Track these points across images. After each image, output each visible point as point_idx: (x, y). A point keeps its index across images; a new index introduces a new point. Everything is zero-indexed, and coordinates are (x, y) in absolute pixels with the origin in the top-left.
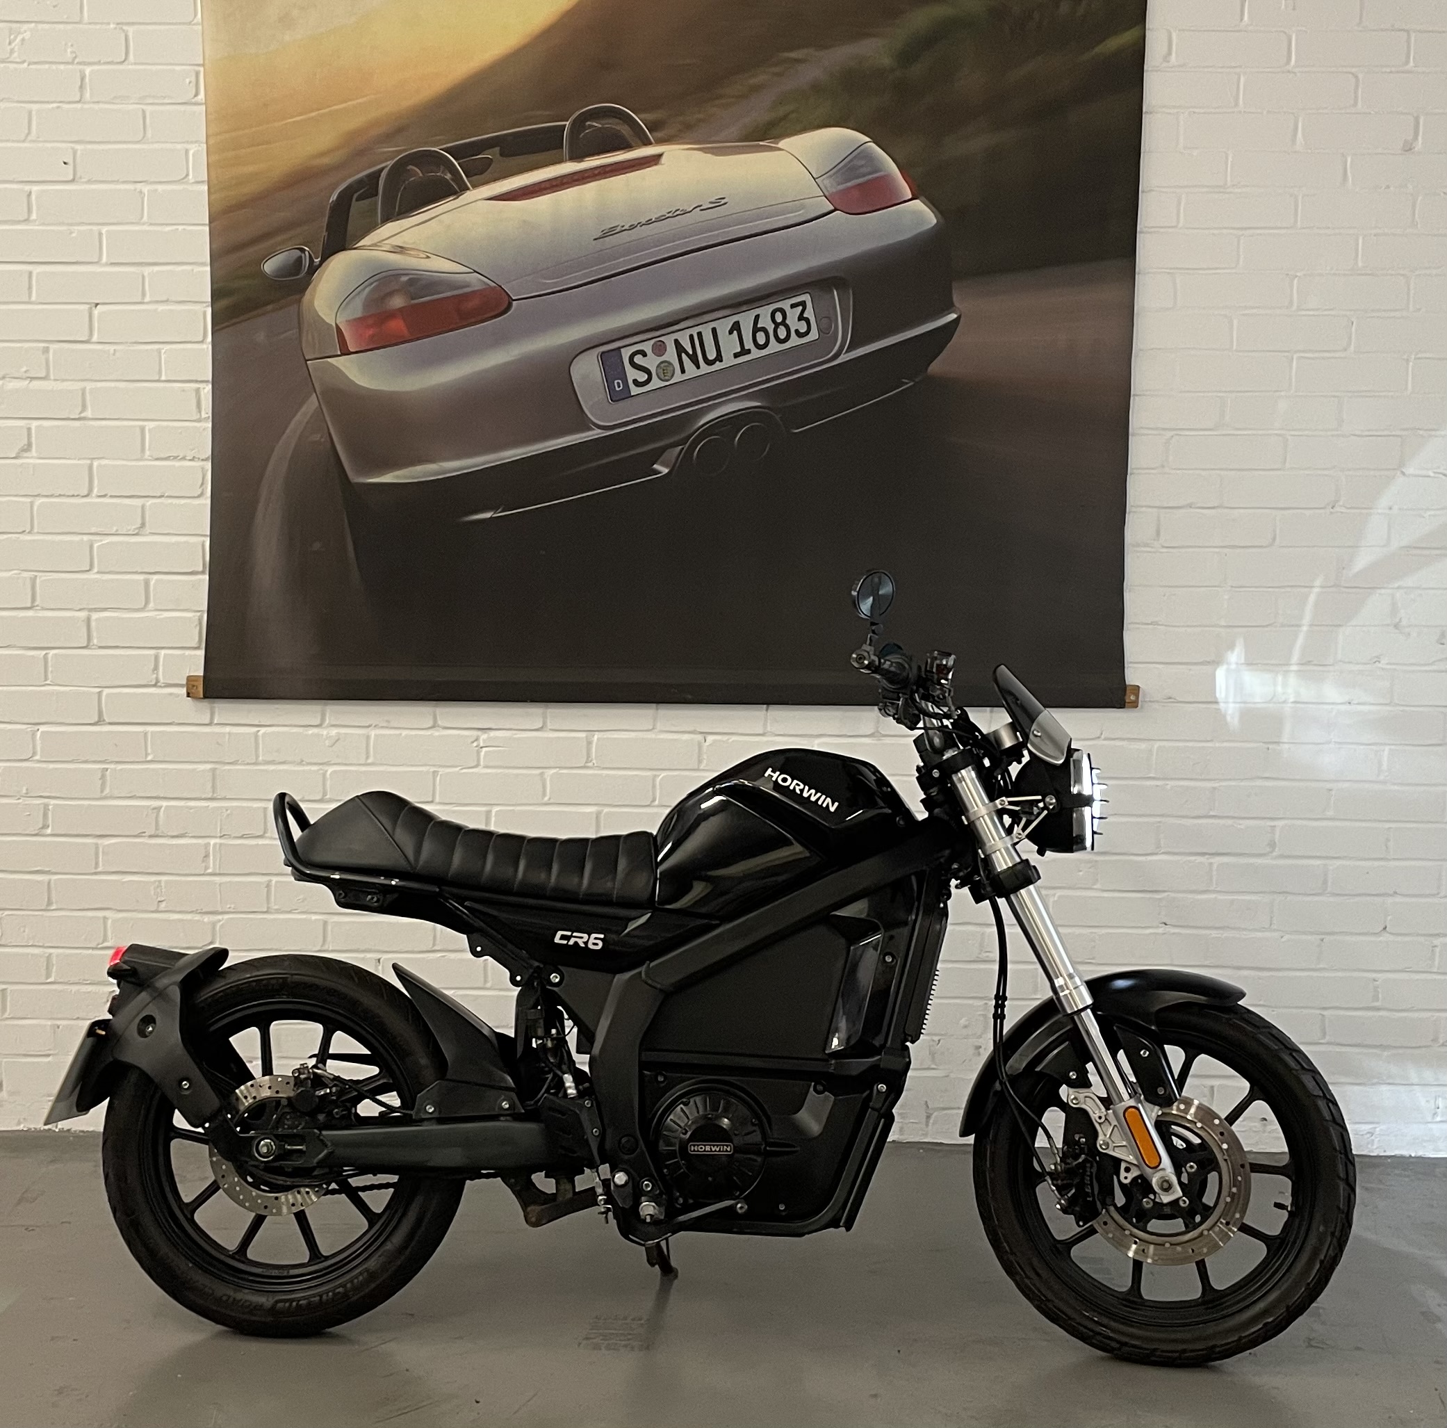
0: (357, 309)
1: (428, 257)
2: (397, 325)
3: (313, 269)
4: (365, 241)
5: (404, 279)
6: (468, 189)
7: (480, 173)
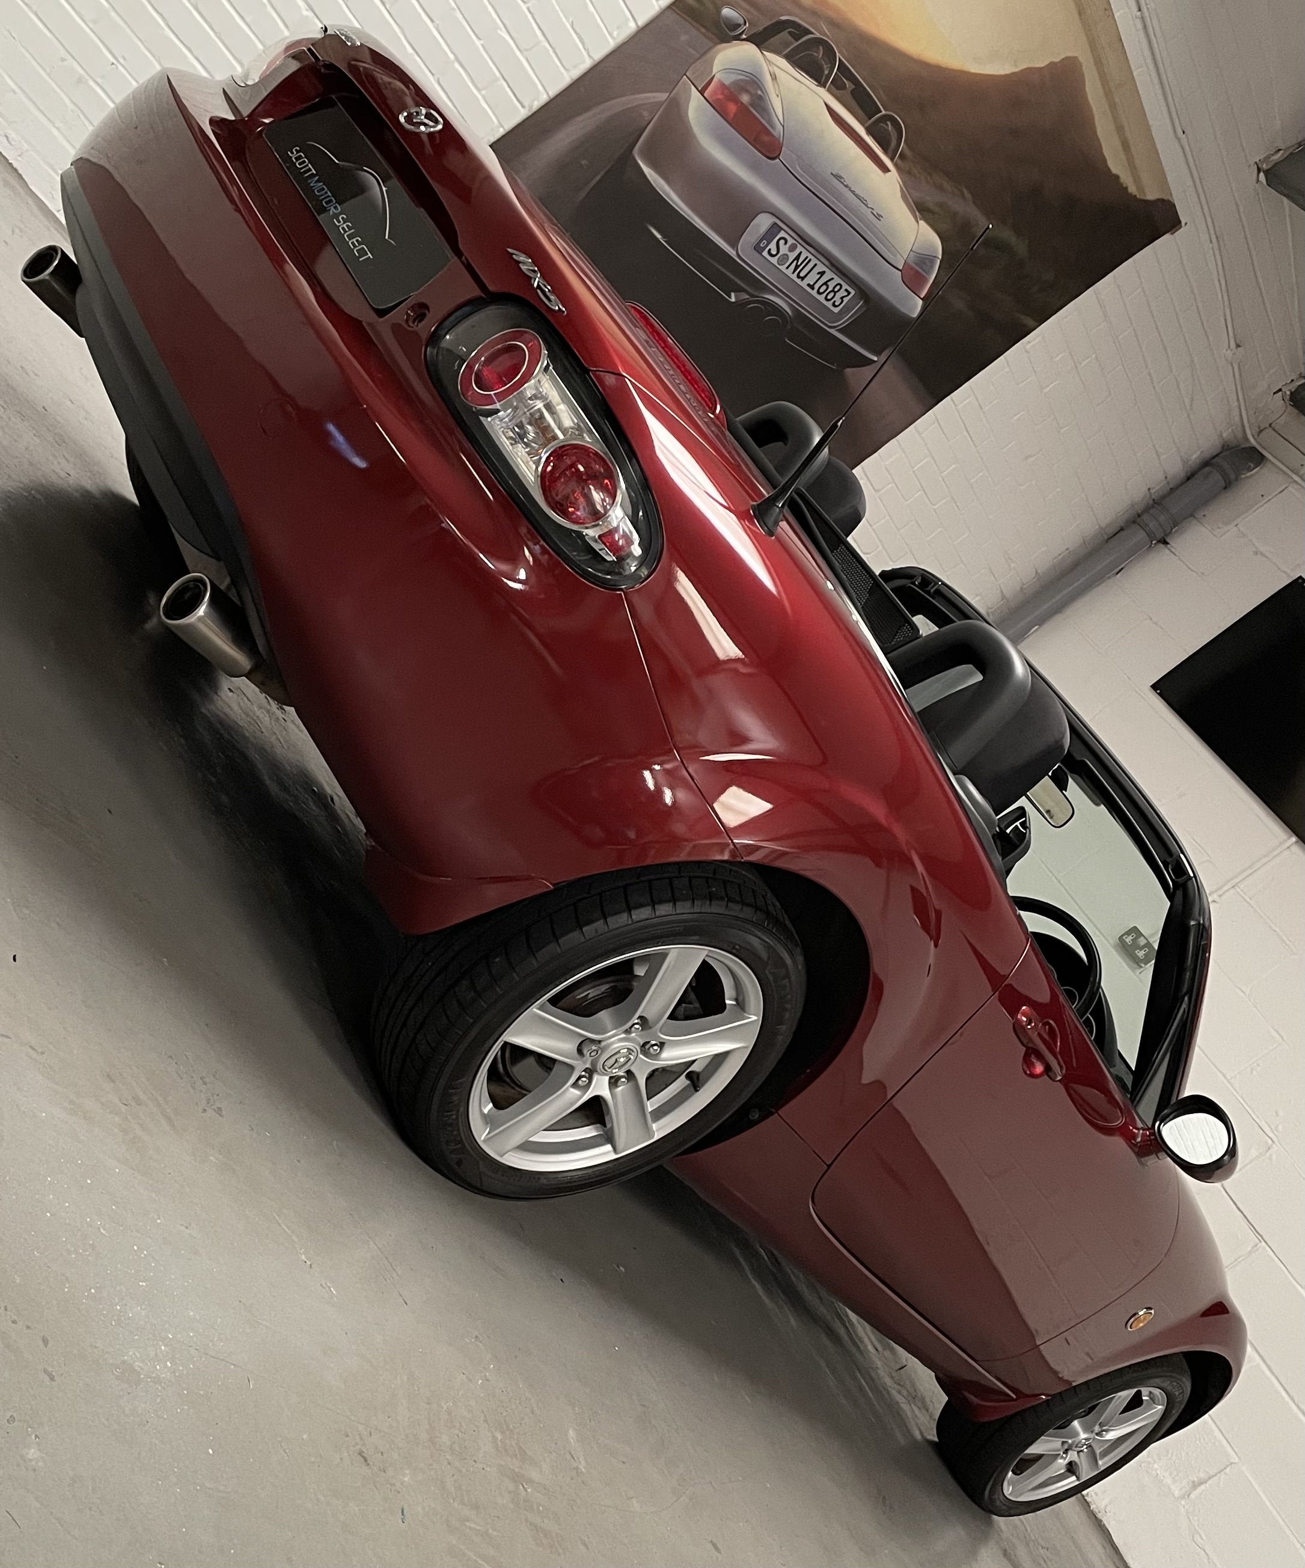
0: (728, 80)
1: (778, 96)
3: (737, 38)
4: (768, 55)
5: (759, 92)
6: (825, 87)
7: (836, 89)
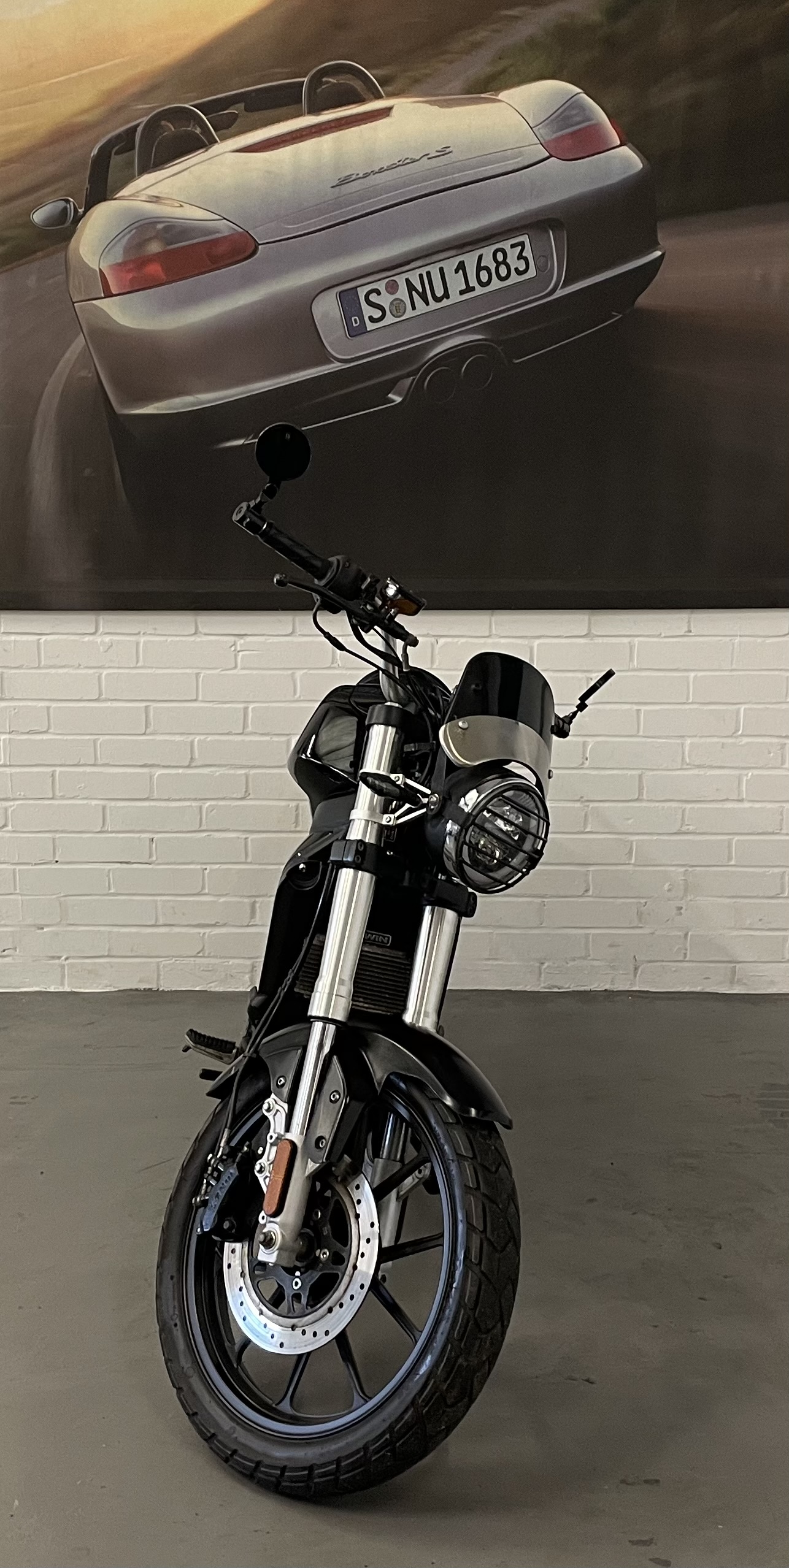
0: (118, 255)
1: (181, 206)
2: (155, 269)
3: (77, 219)
4: (124, 192)
6: (216, 142)
7: (227, 127)
